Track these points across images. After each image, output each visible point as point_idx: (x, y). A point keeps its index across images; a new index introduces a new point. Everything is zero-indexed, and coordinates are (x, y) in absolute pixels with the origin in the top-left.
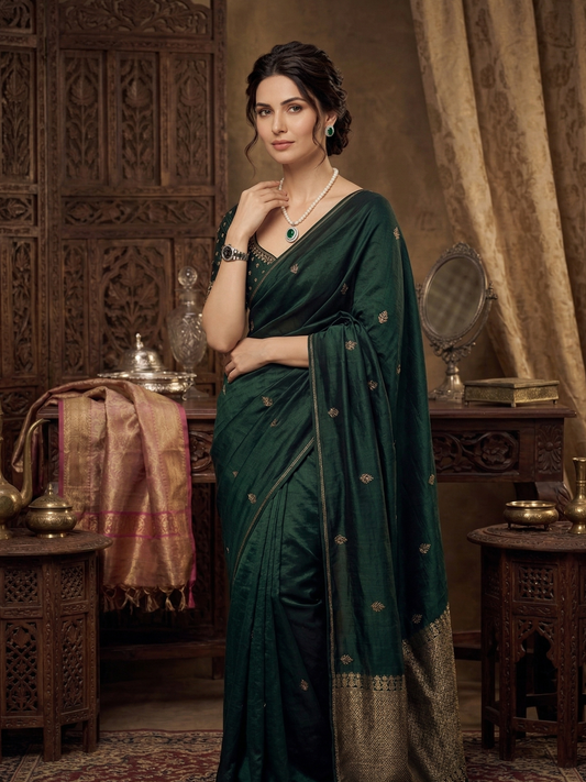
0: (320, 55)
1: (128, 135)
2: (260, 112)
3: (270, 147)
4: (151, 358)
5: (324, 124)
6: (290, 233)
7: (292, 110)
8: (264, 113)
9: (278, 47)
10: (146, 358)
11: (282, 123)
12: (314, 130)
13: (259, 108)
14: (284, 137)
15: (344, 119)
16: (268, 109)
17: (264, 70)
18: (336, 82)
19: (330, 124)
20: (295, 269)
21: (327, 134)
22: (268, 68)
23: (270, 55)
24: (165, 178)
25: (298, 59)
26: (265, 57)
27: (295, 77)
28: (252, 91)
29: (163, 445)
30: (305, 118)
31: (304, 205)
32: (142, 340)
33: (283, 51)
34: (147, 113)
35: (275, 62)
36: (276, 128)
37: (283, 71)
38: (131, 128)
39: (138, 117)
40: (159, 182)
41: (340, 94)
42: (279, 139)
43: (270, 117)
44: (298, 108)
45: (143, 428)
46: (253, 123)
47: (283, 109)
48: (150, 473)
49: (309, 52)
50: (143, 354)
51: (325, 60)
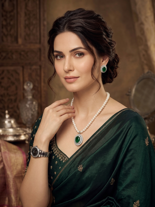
0: (97, 18)
1: (4, 23)
2: (57, 56)
3: (63, 80)
4: (13, 122)
5: (100, 64)
6: (77, 139)
7: (77, 56)
8: (59, 58)
9: (69, 12)
10: (10, 122)
11: (70, 65)
12: (93, 70)
13: (55, 53)
14: (72, 74)
15: (114, 60)
16: (61, 55)
17: (59, 28)
18: (108, 35)
19: (104, 64)
20: (81, 168)
21: (102, 71)
22: (61, 27)
23: (63, 18)
24: (20, 41)
25: (81, 21)
26: (60, 19)
27: (79, 33)
28: (51, 42)
29: (15, 173)
30: (86, 61)
31: (86, 119)
32: (8, 114)
33: (72, 15)
34: (12, 14)
35: (66, 23)
36: (66, 68)
37: (72, 29)
38: (6, 20)
39: (8, 15)
40: (17, 42)
41: (111, 44)
42: (68, 75)
43: (63, 60)
44: (82, 54)
45: (6, 165)
46: (53, 63)
47: (71, 55)
48: (8, 187)
49: (89, 15)
50: (9, 120)
51: (100, 21)
